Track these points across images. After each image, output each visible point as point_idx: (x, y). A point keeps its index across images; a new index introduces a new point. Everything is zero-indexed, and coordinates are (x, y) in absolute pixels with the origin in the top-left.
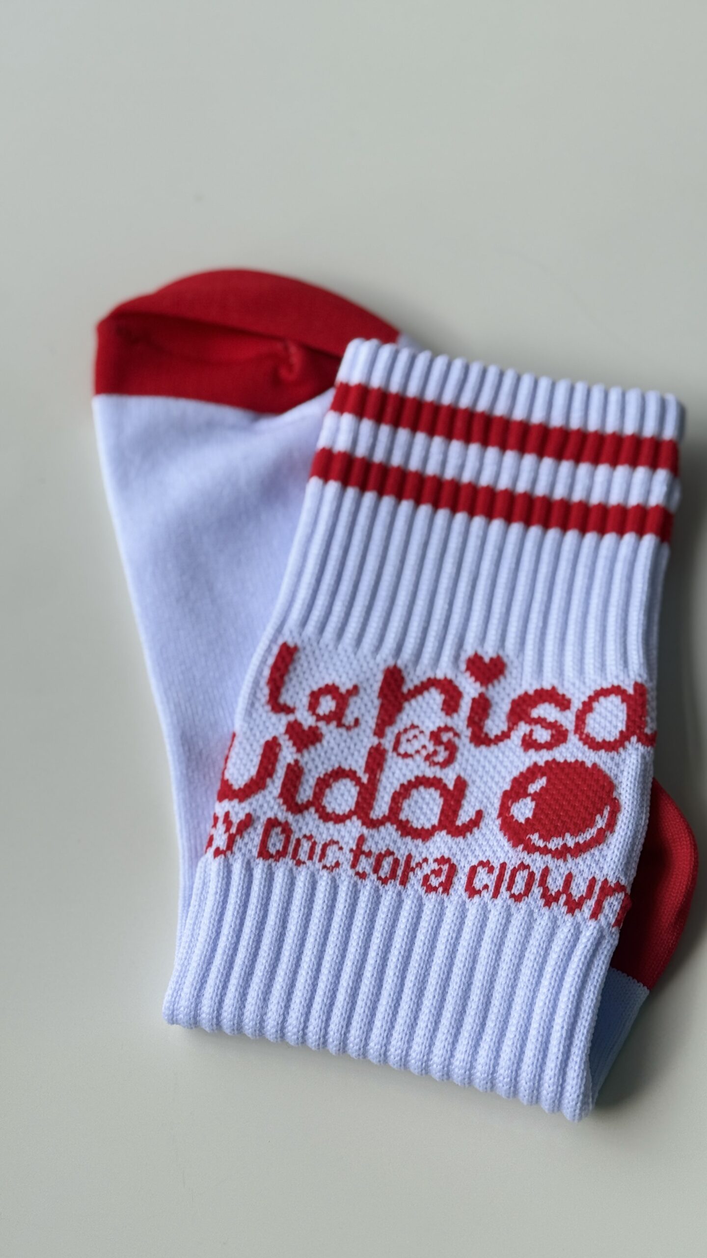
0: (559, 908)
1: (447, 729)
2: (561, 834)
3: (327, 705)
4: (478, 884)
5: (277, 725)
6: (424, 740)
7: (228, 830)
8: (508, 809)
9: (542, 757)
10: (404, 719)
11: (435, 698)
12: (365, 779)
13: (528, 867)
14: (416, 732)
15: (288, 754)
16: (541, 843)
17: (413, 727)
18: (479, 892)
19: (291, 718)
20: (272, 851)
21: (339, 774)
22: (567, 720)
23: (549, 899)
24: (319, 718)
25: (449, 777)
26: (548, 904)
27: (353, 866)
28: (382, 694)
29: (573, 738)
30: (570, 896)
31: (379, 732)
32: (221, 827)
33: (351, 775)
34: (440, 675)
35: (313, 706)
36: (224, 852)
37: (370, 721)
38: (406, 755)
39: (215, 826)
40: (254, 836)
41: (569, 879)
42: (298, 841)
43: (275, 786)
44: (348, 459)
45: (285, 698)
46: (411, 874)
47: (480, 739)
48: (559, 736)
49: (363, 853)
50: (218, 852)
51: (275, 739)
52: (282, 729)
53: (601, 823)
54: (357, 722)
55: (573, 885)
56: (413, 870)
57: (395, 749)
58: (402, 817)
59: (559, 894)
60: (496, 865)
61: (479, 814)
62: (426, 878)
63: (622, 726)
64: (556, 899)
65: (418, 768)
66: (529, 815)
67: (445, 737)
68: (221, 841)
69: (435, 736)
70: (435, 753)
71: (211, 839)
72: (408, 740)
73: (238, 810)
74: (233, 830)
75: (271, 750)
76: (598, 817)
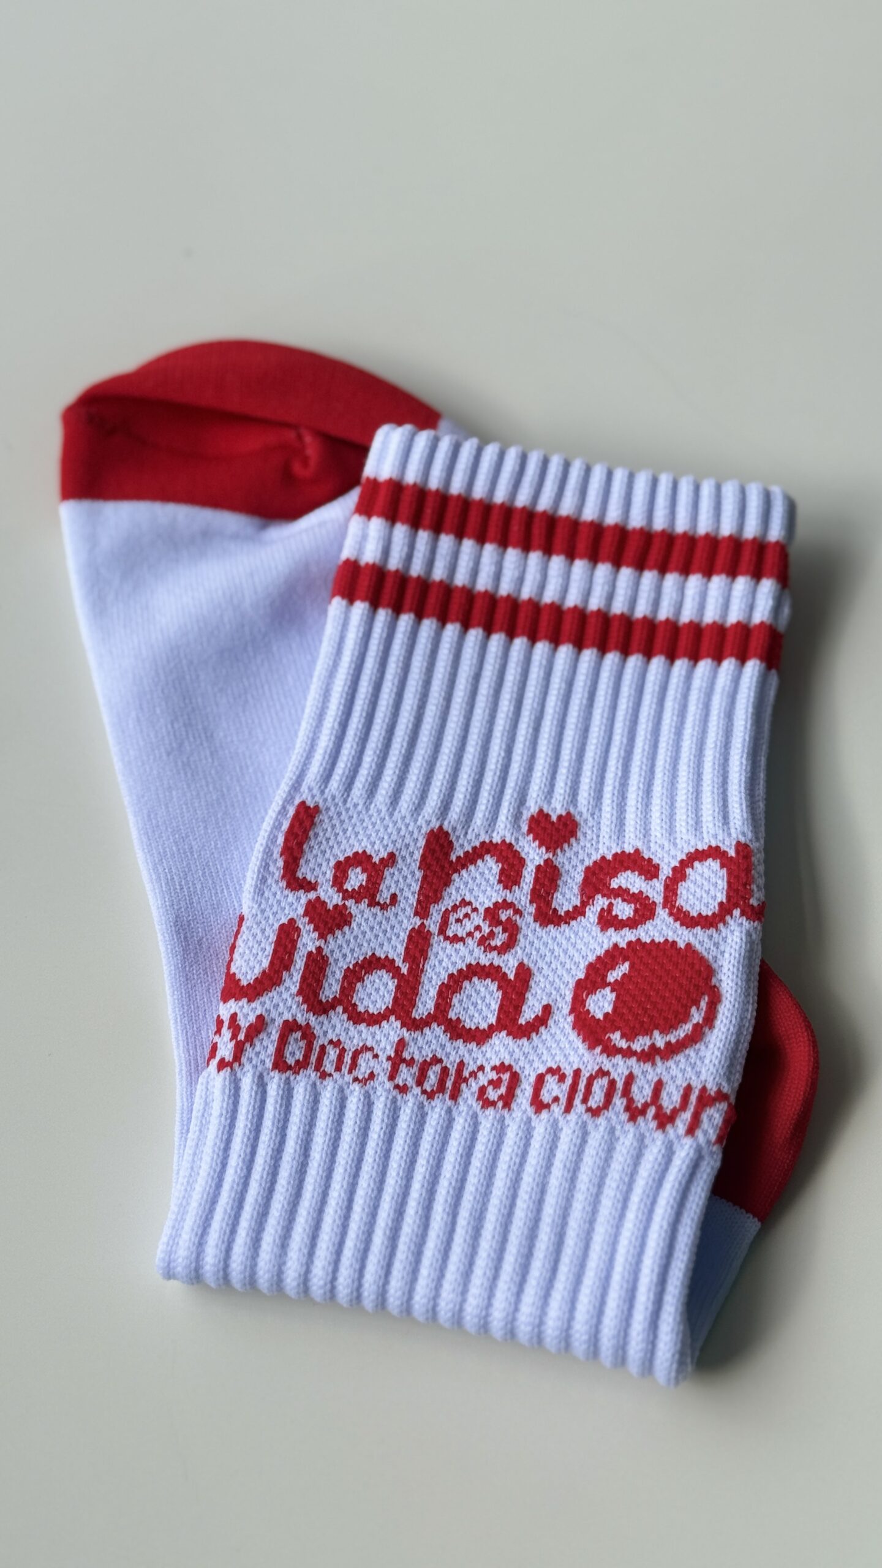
0: (648, 1123)
1: (506, 905)
2: (648, 1032)
3: (356, 879)
4: (546, 1097)
5: (294, 905)
6: (477, 919)
7: (234, 1036)
8: (583, 1002)
9: (623, 938)
10: (452, 896)
11: (490, 867)
12: (404, 970)
13: (608, 1073)
14: (468, 909)
15: (308, 941)
16: (623, 1044)
17: (464, 903)
18: (548, 1106)
19: (312, 895)
20: (291, 1061)
21: (372, 964)
22: (655, 890)
23: (634, 1113)
24: (347, 895)
25: (509, 964)
26: (633, 1118)
27: (392, 1078)
28: (424, 863)
29: (662, 913)
30: (660, 1108)
31: (422, 911)
32: (226, 1033)
33: (387, 964)
34: (497, 839)
35: (339, 881)
36: (230, 1064)
37: (410, 898)
38: (456, 939)
39: (218, 1032)
40: (267, 1044)
41: (659, 1087)
42: (323, 1048)
43: (293, 981)
44: (378, 572)
45: (304, 871)
46: (464, 1086)
47: (548, 917)
48: (645, 910)
49: (404, 1061)
50: (222, 1065)
51: (292, 921)
52: (301, 911)
53: (697, 1016)
54: (394, 897)
55: (664, 1095)
56: (466, 1080)
57: (442, 931)
58: (452, 1015)
59: (646, 1106)
60: (569, 1072)
61: (547, 1010)
62: (482, 1090)
63: (721, 897)
64: (643, 1112)
65: (470, 954)
66: (609, 1008)
67: (504, 916)
68: (226, 1050)
69: (492, 914)
70: (492, 934)
71: (214, 1048)
72: (458, 921)
73: (247, 1012)
74: (241, 1036)
75: (287, 935)
76: (694, 1010)
